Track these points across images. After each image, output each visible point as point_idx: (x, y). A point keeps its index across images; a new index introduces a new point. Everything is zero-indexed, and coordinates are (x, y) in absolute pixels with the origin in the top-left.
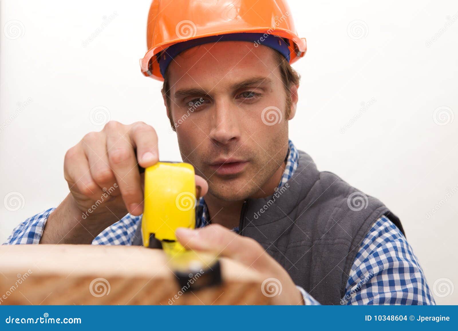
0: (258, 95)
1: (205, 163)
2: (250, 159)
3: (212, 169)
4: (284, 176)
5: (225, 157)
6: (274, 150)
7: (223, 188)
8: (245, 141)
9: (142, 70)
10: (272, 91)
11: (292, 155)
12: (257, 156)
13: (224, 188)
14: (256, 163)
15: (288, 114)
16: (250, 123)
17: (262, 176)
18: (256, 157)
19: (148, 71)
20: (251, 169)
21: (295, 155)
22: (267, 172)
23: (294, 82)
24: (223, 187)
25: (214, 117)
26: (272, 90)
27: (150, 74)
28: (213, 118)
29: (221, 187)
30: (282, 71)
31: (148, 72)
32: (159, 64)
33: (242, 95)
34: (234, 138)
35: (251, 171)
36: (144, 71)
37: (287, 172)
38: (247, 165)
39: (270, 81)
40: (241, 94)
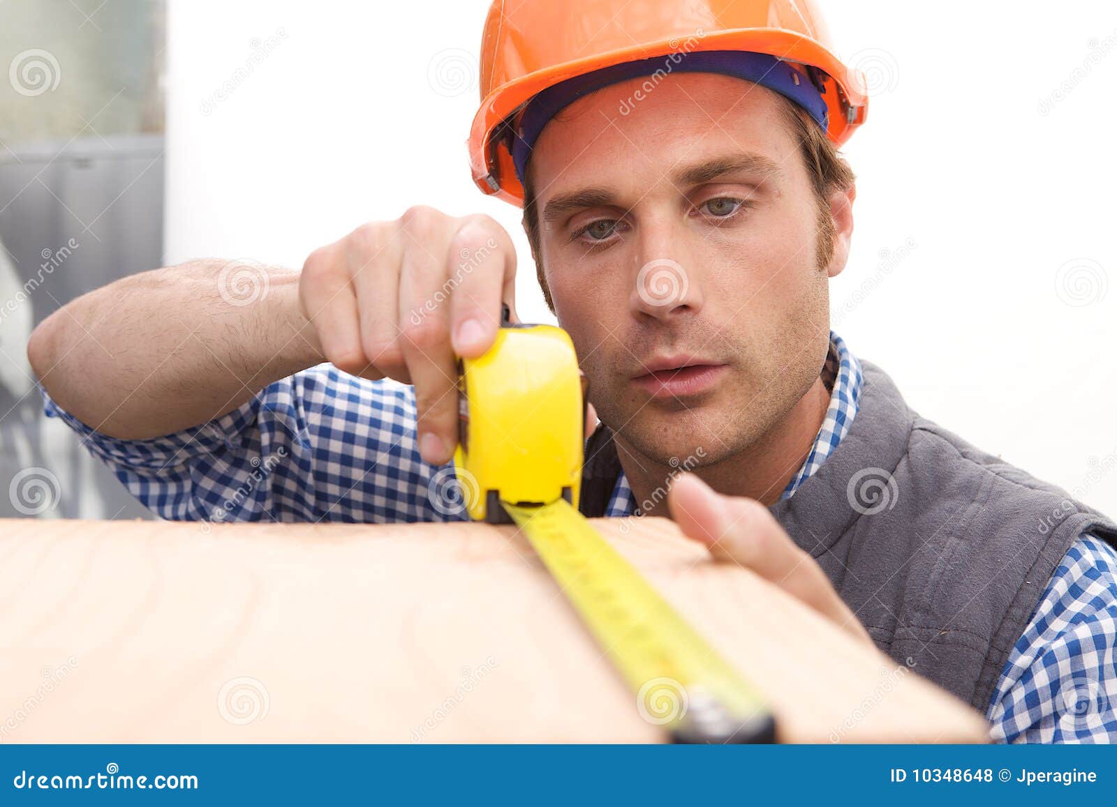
0: (746, 204)
1: (618, 374)
2: (732, 358)
3: (637, 387)
4: (822, 435)
5: (666, 353)
6: (792, 342)
7: (665, 433)
8: (714, 315)
9: (474, 175)
10: (779, 195)
11: (845, 380)
12: (748, 352)
13: (669, 432)
14: (747, 371)
15: (826, 258)
16: (729, 273)
17: (765, 405)
18: (745, 355)
19: (489, 176)
20: (736, 384)
21: (852, 379)
22: (776, 397)
23: (837, 182)
24: (666, 430)
25: (636, 259)
26: (779, 192)
27: (496, 186)
28: (634, 262)
29: (661, 430)
30: (806, 151)
31: (489, 179)
32: (512, 157)
33: (705, 208)
34: (685, 307)
35: (734, 390)
36: (480, 177)
37: (830, 425)
38: (725, 373)
39: (772, 167)
40: (702, 206)
